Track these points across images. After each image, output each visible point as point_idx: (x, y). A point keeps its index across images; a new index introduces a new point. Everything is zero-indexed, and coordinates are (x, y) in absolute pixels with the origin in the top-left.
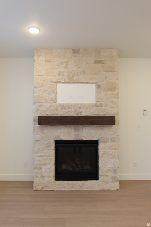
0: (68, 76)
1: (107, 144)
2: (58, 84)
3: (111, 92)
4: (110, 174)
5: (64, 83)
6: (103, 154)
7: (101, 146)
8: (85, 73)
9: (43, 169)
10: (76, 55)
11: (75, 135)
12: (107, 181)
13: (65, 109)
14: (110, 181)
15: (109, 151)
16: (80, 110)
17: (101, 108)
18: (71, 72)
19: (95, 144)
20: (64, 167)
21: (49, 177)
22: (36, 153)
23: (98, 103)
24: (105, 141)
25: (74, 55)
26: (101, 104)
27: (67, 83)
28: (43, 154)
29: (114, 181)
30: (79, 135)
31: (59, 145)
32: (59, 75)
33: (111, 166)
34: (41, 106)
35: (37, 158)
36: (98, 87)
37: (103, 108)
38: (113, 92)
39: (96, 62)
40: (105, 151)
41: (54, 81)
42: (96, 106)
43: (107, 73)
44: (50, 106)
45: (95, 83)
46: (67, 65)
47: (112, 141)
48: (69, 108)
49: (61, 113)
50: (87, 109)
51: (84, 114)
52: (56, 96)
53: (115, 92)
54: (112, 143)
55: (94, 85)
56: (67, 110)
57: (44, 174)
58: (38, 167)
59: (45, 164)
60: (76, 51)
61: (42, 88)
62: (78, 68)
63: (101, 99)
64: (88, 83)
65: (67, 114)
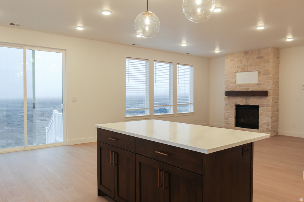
0: (242, 68)
1: (264, 108)
2: (237, 73)
3: (266, 76)
4: (265, 126)
5: (240, 72)
6: (261, 114)
7: (260, 109)
8: (251, 65)
9: (229, 120)
10: (246, 55)
11: (246, 102)
12: (263, 130)
13: (240, 87)
14: (265, 130)
15: (264, 112)
16: (248, 88)
17: (260, 86)
18: (244, 66)
19: (257, 107)
20: (242, 120)
21: (232, 124)
22: (226, 111)
23: (259, 83)
24: (263, 106)
25: (245, 55)
26: (260, 83)
27: (242, 72)
28: (229, 112)
29: (267, 131)
30: (247, 102)
31: (238, 107)
32: (237, 68)
33: (266, 121)
34: (228, 86)
35: (226, 114)
36: (259, 73)
37: (262, 86)
38: (268, 76)
39: (258, 58)
40: (262, 112)
41: (234, 72)
42: (258, 85)
43: (265, 64)
44: (233, 86)
45: (258, 71)
46: (241, 62)
47: (266, 106)
48: (242, 87)
49: (238, 89)
50: (252, 87)
51: (250, 90)
52: (236, 80)
53: (270, 76)
54: (266, 108)
55: (257, 72)
56: (241, 88)
57: (230, 123)
58: (227, 118)
59: (230, 117)
60: (246, 53)
61: (229, 76)
62: (248, 63)
63: (260, 81)
64: (253, 71)
65: (241, 90)
